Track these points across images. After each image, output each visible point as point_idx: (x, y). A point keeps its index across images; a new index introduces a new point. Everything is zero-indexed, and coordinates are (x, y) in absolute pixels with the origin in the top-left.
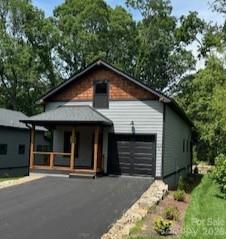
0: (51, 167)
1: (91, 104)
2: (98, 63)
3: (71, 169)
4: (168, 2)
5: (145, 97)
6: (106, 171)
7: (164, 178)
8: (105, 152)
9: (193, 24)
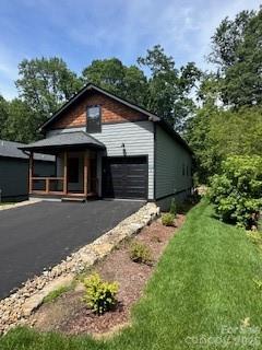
0: (46, 192)
1: (84, 129)
2: (89, 87)
3: (64, 193)
4: (171, 58)
5: (136, 118)
6: (100, 194)
7: (157, 200)
8: (99, 177)
9: (191, 72)
